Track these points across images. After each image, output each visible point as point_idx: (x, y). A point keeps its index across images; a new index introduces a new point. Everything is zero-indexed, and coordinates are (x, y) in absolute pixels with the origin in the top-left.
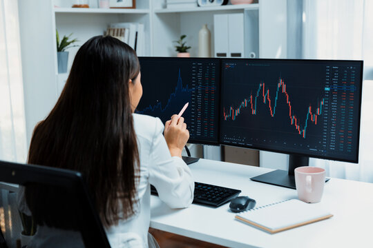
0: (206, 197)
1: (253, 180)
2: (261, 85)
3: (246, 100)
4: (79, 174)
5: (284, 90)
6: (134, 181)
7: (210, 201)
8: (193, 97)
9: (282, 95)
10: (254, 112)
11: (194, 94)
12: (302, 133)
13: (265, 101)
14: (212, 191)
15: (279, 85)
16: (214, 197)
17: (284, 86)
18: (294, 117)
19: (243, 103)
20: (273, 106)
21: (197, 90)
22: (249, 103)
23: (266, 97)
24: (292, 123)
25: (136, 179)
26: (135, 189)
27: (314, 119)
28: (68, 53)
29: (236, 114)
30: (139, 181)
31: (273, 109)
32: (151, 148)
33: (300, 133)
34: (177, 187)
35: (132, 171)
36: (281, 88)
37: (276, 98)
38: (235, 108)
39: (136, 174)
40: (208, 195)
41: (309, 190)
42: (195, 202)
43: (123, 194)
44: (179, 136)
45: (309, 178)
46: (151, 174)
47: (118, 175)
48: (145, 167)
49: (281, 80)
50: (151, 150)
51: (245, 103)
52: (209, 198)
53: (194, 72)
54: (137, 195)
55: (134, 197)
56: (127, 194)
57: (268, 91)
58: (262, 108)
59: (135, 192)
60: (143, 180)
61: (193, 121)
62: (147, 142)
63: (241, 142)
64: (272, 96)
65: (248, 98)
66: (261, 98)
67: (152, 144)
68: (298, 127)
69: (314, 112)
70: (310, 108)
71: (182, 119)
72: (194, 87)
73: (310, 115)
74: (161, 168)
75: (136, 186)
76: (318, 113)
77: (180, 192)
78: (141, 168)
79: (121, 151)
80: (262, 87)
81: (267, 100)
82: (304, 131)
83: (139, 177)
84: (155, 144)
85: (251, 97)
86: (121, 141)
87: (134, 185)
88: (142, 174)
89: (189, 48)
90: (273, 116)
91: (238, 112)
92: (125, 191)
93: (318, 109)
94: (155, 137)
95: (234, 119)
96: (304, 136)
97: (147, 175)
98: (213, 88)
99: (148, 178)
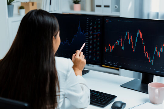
0: (97, 100)
1: (122, 86)
2: (127, 33)
3: (118, 41)
4: (26, 105)
5: (141, 37)
6: (56, 98)
7: (99, 104)
8: (87, 38)
9: (139, 40)
10: (123, 48)
11: (87, 36)
12: (151, 62)
13: (129, 42)
14: (100, 96)
15: (138, 34)
16: (102, 101)
17: (141, 34)
18: (146, 52)
19: (116, 42)
20: (134, 45)
21: (89, 34)
22: (120, 43)
23: (130, 40)
24: (145, 56)
25: (57, 97)
26: (56, 102)
27: (159, 54)
28: (13, 5)
29: (112, 49)
30: (59, 98)
31: (134, 47)
32: (66, 77)
33: (150, 61)
34: (81, 98)
35: (55, 92)
36: (139, 35)
37: (136, 41)
38: (112, 45)
39: (57, 94)
40: (98, 99)
41: (157, 98)
42: (91, 104)
43: (50, 106)
44: (80, 63)
45: (157, 91)
46: (66, 93)
47: (47, 95)
48: (63, 89)
49: (139, 31)
50: (66, 79)
51: (117, 43)
52: (99, 101)
53: (87, 24)
54: (58, 106)
55: (56, 107)
56: (52, 106)
57: (131, 37)
58: (128, 46)
59: (57, 104)
60: (61, 97)
61: (87, 51)
62: (64, 75)
63: (115, 64)
64: (134, 39)
65: (119, 40)
66: (127, 40)
67: (67, 75)
68: (149, 58)
69: (159, 50)
70: (156, 48)
71: (82, 53)
72: (87, 32)
73: (156, 52)
74: (72, 88)
75: (57, 101)
76: (161, 51)
77: (82, 100)
78: (61, 90)
79: (49, 81)
80: (128, 34)
81: (131, 42)
82: (152, 61)
83: (59, 95)
84: (68, 75)
85: (121, 39)
86: (49, 75)
87: (56, 100)
88: (61, 93)
89: (80, 1)
90: (134, 51)
91: (113, 47)
92: (51, 104)
93: (161, 49)
94: (68, 71)
95: (111, 51)
96: (152, 64)
97: (64, 94)
98: (99, 33)
99: (64, 95)
